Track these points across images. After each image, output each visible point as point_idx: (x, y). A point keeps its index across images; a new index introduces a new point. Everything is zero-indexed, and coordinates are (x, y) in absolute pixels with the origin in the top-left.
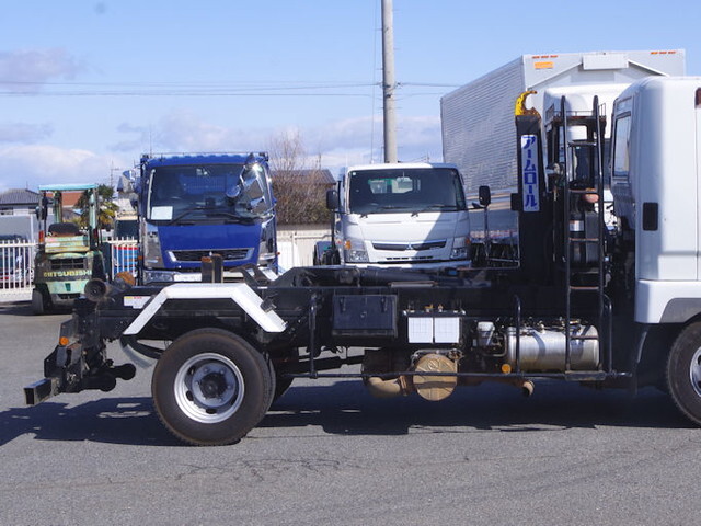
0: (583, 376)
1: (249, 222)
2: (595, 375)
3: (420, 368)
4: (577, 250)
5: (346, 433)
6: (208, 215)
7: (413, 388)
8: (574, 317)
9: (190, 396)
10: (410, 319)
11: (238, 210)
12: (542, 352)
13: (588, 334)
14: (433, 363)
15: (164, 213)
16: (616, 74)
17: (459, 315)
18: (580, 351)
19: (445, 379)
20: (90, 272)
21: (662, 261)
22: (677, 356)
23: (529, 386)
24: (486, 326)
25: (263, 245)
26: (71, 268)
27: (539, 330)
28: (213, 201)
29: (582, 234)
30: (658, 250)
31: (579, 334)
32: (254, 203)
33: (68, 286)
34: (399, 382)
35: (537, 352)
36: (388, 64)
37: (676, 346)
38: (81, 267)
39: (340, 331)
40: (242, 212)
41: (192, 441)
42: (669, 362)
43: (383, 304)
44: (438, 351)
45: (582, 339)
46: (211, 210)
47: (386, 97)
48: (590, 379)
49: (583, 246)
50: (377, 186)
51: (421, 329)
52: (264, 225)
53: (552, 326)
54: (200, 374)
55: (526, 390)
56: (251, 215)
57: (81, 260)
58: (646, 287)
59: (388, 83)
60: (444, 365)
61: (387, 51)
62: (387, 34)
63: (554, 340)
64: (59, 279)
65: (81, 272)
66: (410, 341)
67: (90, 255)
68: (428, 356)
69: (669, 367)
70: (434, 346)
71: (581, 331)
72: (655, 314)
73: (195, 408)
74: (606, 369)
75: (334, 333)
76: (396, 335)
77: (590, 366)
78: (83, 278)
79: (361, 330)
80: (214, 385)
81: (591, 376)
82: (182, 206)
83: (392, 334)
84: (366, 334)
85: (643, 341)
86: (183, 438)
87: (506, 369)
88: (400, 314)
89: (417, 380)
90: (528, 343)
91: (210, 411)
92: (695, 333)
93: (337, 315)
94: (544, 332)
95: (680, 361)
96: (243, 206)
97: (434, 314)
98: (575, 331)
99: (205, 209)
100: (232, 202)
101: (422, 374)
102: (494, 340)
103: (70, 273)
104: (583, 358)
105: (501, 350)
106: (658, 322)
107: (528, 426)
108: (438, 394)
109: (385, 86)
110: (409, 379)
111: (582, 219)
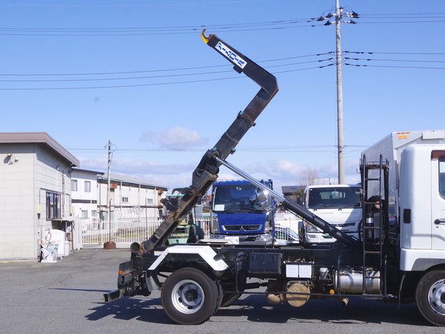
0: (372, 297)
1: (261, 212)
2: (377, 297)
3: (290, 290)
4: (370, 232)
5: (258, 321)
6: (241, 209)
7: (286, 300)
8: (369, 266)
9: (181, 300)
10: (287, 266)
11: (255, 207)
12: (352, 283)
13: (376, 276)
14: (296, 288)
15: (220, 208)
16: (440, 141)
17: (311, 264)
18: (372, 284)
19: (302, 296)
20: (188, 235)
21: (413, 239)
22: (421, 288)
23: (346, 301)
24: (324, 270)
25: (267, 223)
26: (179, 232)
27: (351, 272)
28: (243, 202)
29: (372, 224)
30: (411, 234)
31: (371, 275)
32: (262, 203)
33: (177, 241)
34: (279, 297)
35: (349, 284)
36: (340, 137)
37: (421, 283)
38: (184, 232)
39: (252, 270)
40: (257, 208)
41: (180, 322)
42: (417, 291)
43: (273, 258)
44: (300, 282)
45: (373, 278)
46: (242, 207)
47: (339, 152)
48: (375, 298)
49: (373, 231)
50: (324, 196)
51: (292, 271)
52: (268, 214)
53: (358, 270)
54: (186, 289)
55: (344, 303)
56: (261, 209)
57: (184, 229)
58: (404, 252)
59: (340, 145)
60: (301, 289)
61: (340, 130)
62: (340, 122)
63: (357, 278)
64: (173, 238)
65: (183, 235)
66: (287, 276)
67: (188, 227)
68: (295, 284)
69: (417, 294)
70: (299, 279)
71: (372, 274)
72: (409, 266)
73: (183, 306)
74: (383, 293)
75: (249, 272)
76: (280, 273)
77: (376, 292)
78: (184, 237)
79: (263, 270)
80: (192, 295)
81: (375, 297)
82: (229, 205)
83: (277, 272)
84: (265, 272)
85: (403, 280)
86: (175, 320)
87: (332, 292)
88: (282, 262)
89: (288, 296)
90: (344, 279)
91: (190, 308)
92: (431, 276)
93: (251, 263)
94: (353, 274)
95: (422, 291)
96: (258, 204)
97: (299, 263)
98: (369, 274)
99: (240, 206)
100: (252, 203)
101: (291, 293)
102: (328, 277)
103: (179, 235)
104: (374, 287)
105: (331, 282)
106: (410, 270)
107: (348, 321)
108: (298, 304)
109: (339, 147)
110: (285, 295)
111: (372, 217)
